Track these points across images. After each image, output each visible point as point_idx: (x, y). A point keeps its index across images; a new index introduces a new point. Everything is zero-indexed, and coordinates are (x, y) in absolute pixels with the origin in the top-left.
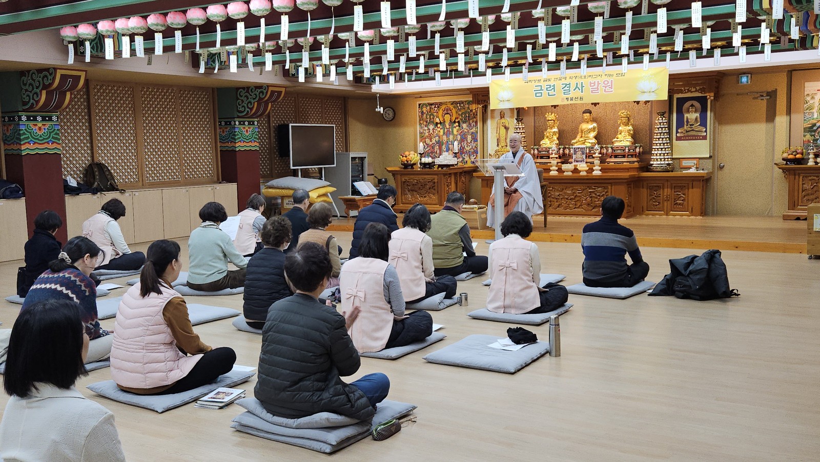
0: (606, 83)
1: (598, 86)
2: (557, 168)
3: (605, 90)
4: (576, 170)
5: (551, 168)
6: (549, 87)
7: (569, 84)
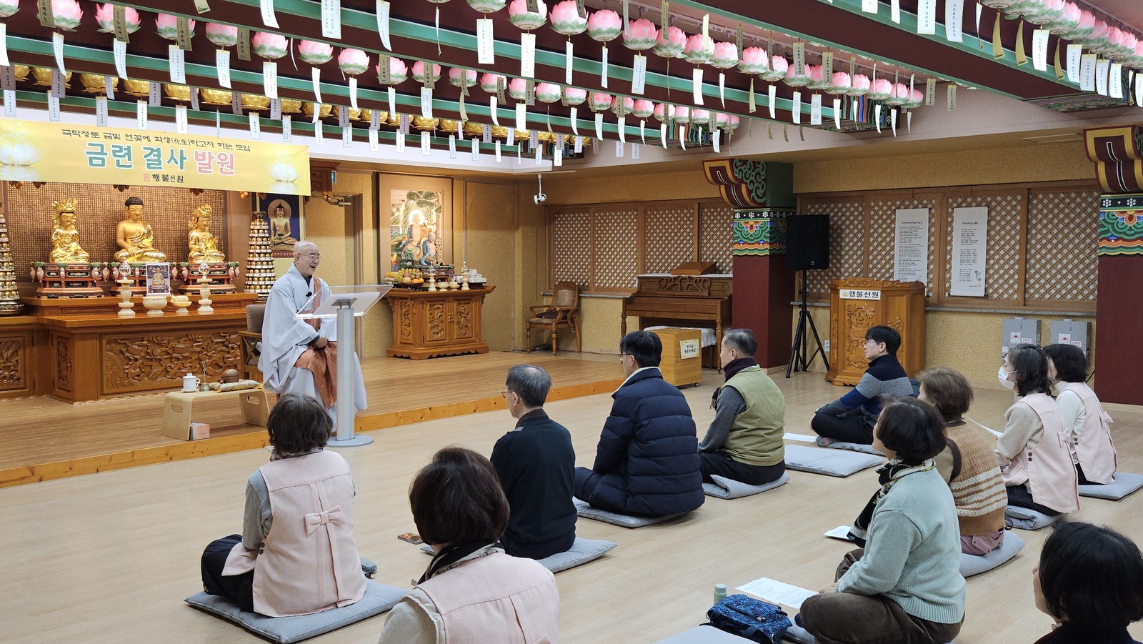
0: (223, 157)
1: (210, 161)
2: (132, 304)
3: (221, 169)
4: (170, 307)
5: (120, 304)
6: (118, 149)
7: (158, 150)
